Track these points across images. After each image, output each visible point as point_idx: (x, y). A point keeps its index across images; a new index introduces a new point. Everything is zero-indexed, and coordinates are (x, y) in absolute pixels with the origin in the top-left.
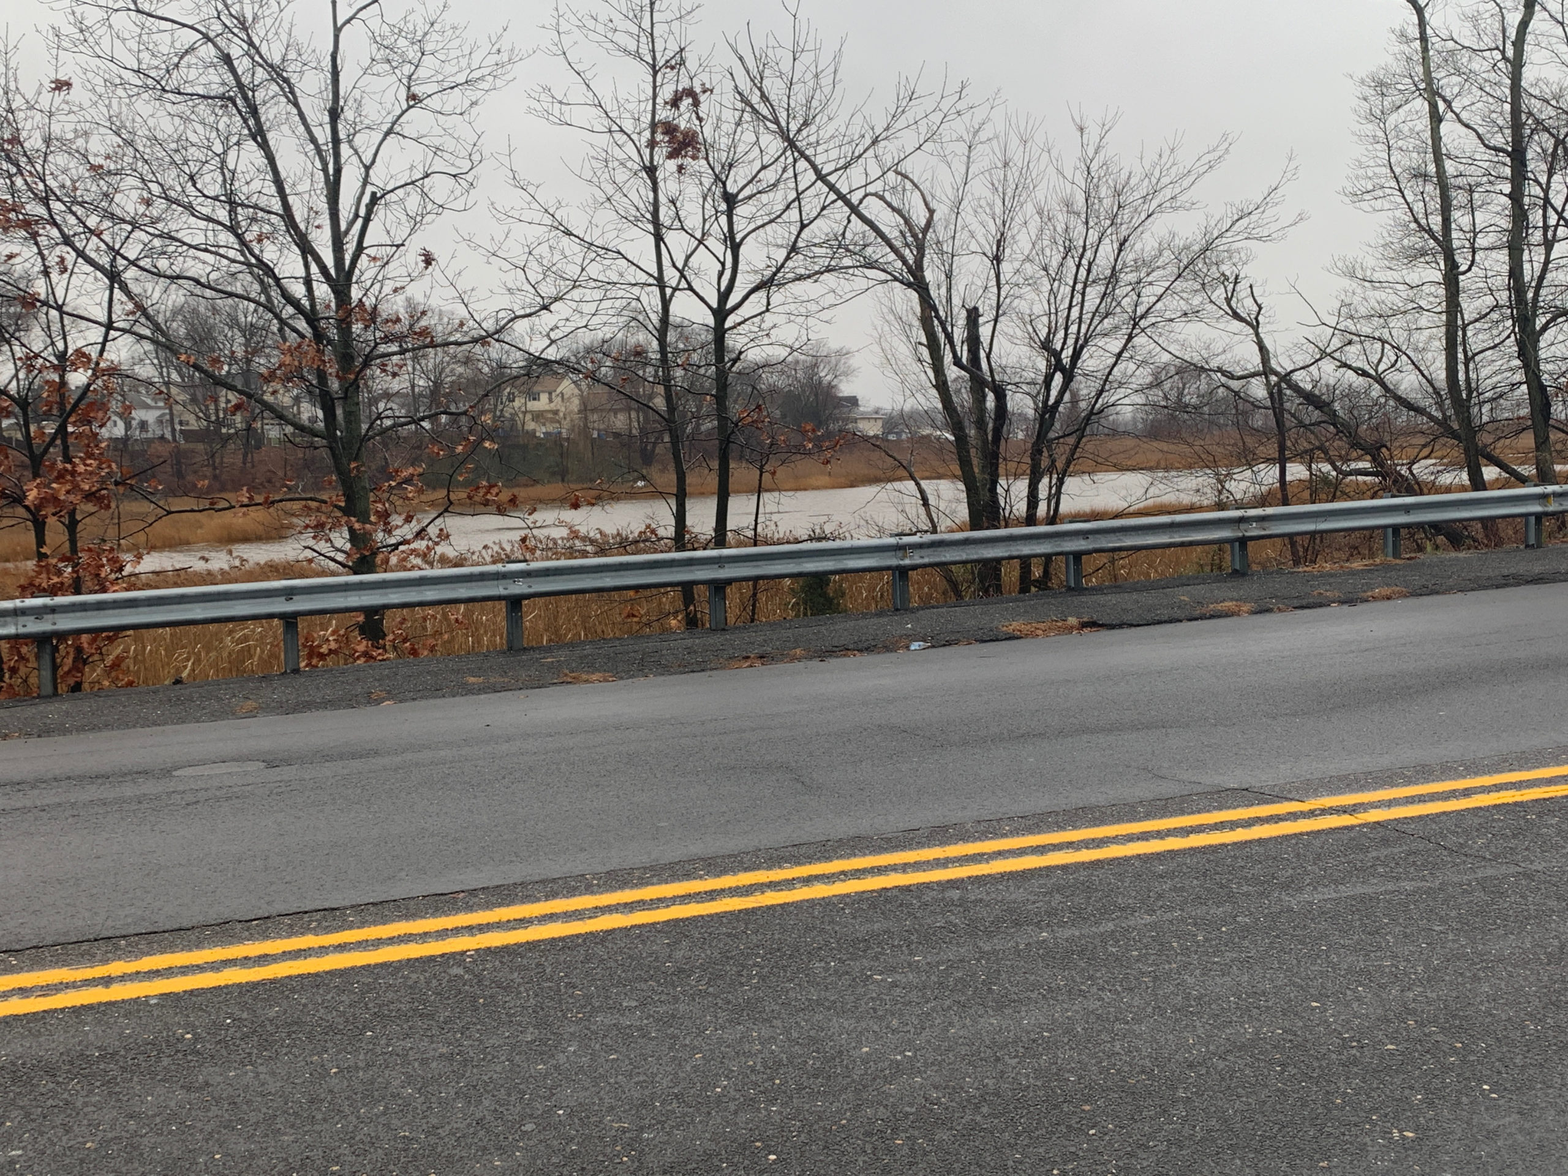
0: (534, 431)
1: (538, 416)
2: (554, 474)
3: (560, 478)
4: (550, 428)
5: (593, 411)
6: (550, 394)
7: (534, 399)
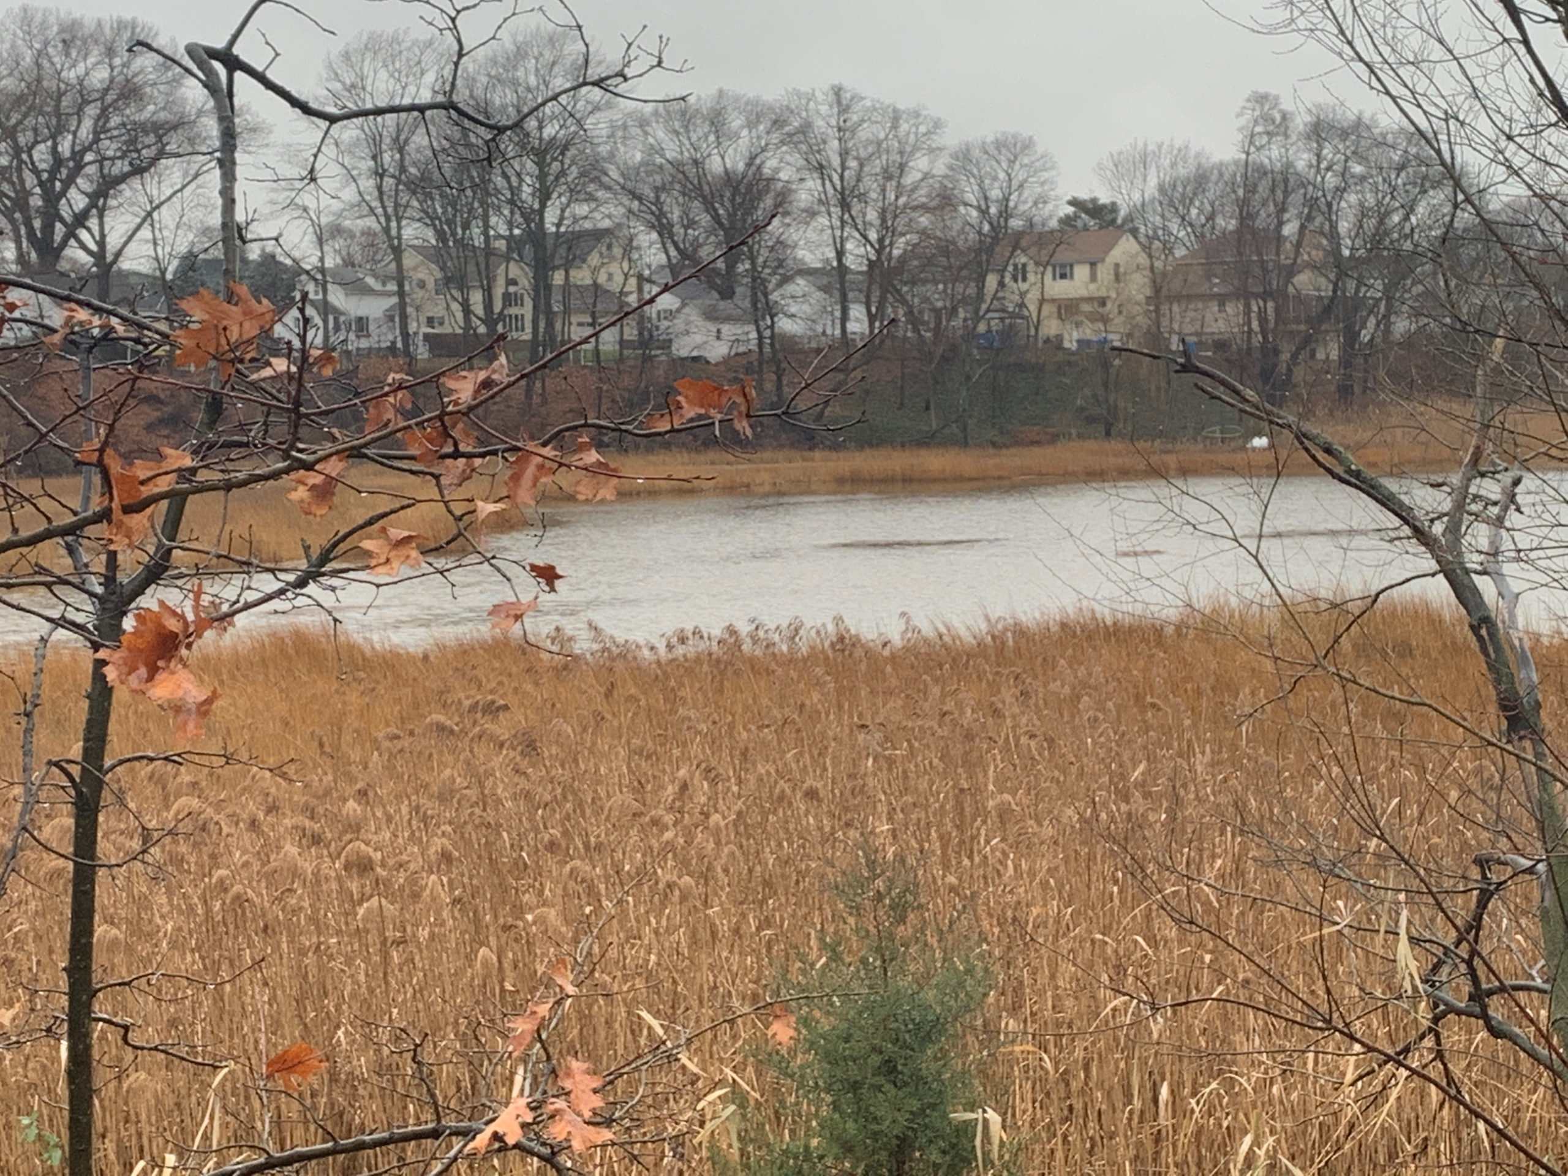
0: (1060, 338)
1: (1068, 309)
2: (1091, 420)
3: (1102, 429)
4: (1090, 332)
5: (1171, 299)
6: (1093, 265)
7: (1063, 276)
